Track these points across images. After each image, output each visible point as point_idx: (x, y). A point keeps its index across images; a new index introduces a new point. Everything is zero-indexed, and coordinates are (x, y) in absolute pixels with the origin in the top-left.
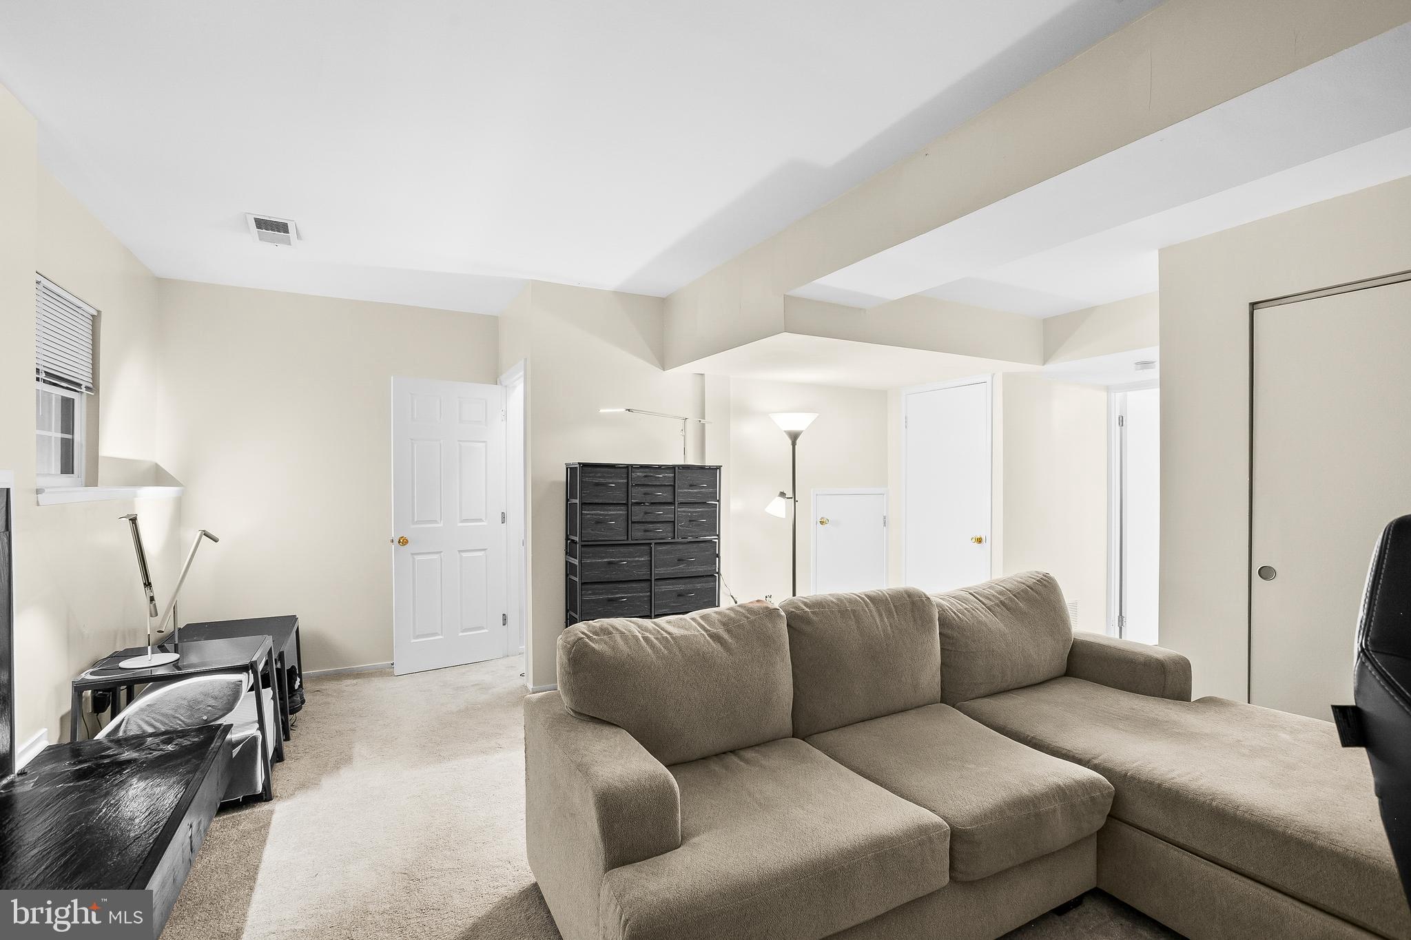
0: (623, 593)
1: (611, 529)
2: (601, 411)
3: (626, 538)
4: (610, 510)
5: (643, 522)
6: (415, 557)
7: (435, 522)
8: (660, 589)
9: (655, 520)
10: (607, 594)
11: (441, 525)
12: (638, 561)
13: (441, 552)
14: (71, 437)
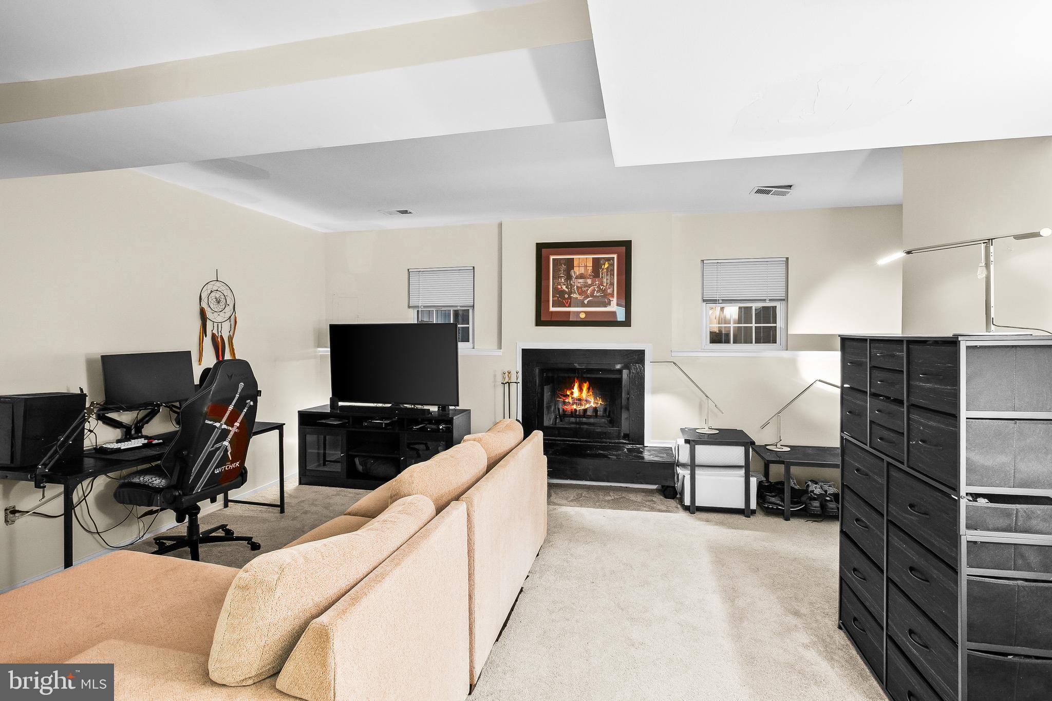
5: (881, 426)
9: (887, 425)
14: (774, 325)
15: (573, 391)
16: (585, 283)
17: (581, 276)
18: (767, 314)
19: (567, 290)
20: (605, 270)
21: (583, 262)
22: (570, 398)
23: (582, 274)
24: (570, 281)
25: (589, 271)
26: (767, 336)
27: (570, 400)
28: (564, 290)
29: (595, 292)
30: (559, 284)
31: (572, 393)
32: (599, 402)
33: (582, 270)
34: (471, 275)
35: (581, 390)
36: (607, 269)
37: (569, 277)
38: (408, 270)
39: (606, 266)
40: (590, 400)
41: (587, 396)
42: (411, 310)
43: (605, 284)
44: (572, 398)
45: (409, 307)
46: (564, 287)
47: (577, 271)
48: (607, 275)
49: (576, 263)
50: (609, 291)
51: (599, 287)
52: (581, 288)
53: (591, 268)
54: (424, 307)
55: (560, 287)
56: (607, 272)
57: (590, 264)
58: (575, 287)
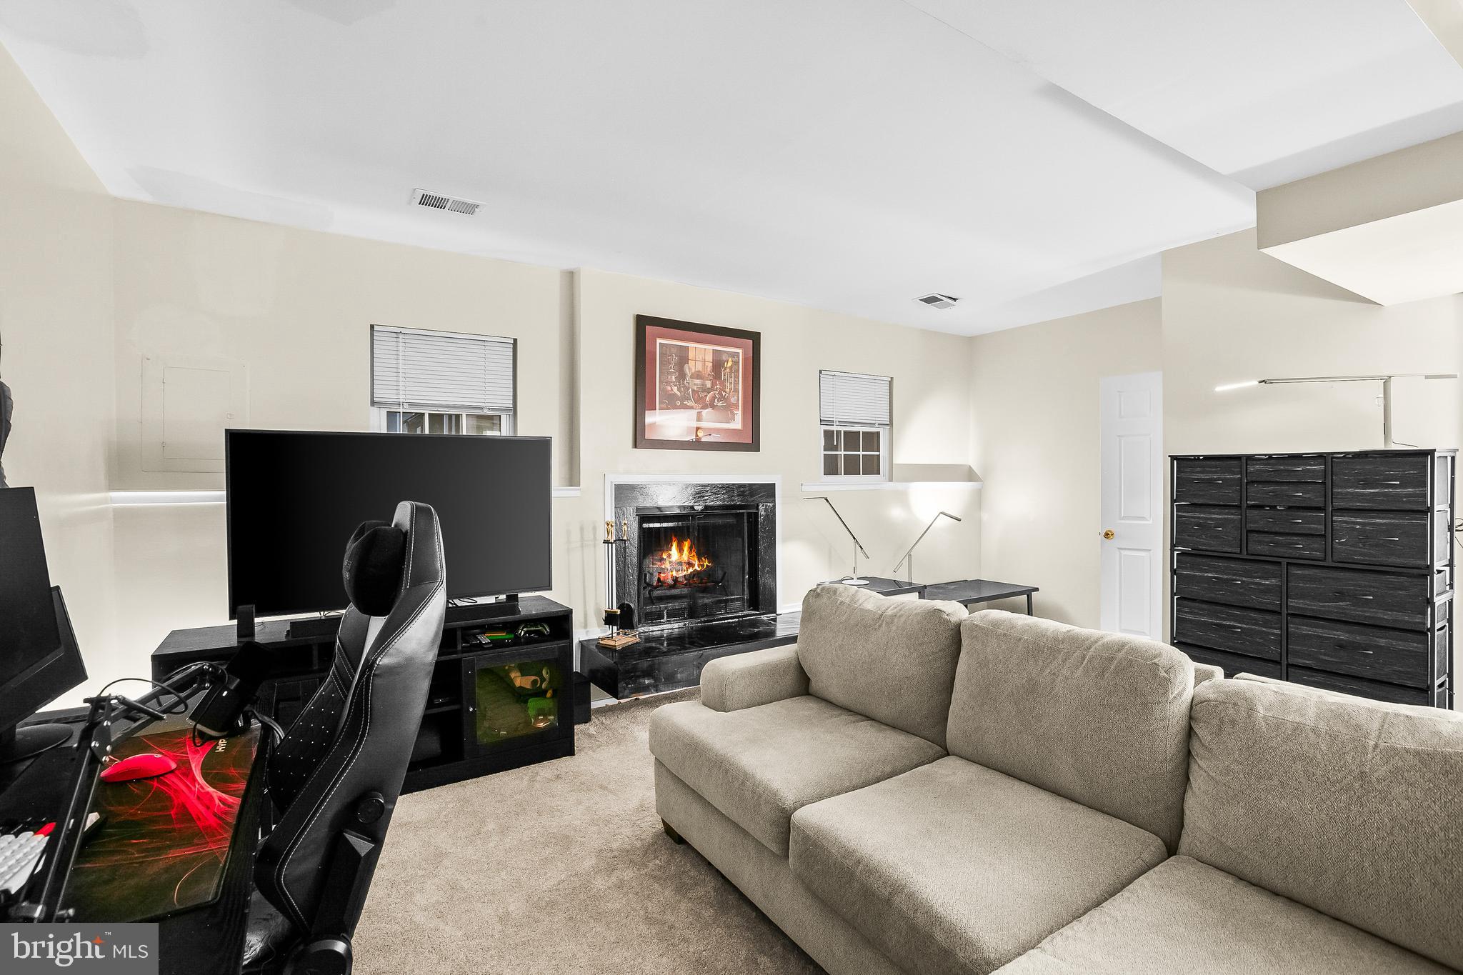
0: (1235, 621)
1: (1216, 537)
2: (1219, 389)
3: (1239, 551)
4: (1214, 513)
5: (1271, 533)
6: (1122, 551)
7: (1143, 518)
8: (1298, 628)
9: (1287, 531)
10: (1211, 618)
11: (1151, 522)
12: (1260, 584)
13: (1150, 550)
14: (878, 453)
15: (670, 552)
16: (703, 385)
17: (698, 375)
18: (872, 440)
19: (678, 393)
20: (728, 370)
21: (701, 353)
22: (667, 562)
23: (699, 371)
24: (683, 381)
25: (709, 369)
26: (872, 467)
27: (667, 565)
28: (675, 395)
29: (716, 400)
30: (668, 383)
31: (669, 556)
32: (705, 564)
33: (699, 367)
34: (508, 353)
35: (681, 550)
36: (731, 368)
37: (682, 376)
38: (372, 327)
39: (730, 364)
40: (693, 562)
41: (689, 558)
42: (375, 410)
43: (728, 390)
44: (670, 562)
45: (373, 403)
46: (675, 389)
47: (692, 367)
48: (731, 377)
49: (691, 355)
50: (733, 400)
51: (720, 393)
52: (697, 392)
53: (711, 364)
54: (411, 405)
55: (669, 388)
56: (731, 373)
57: (710, 358)
58: (690, 390)
